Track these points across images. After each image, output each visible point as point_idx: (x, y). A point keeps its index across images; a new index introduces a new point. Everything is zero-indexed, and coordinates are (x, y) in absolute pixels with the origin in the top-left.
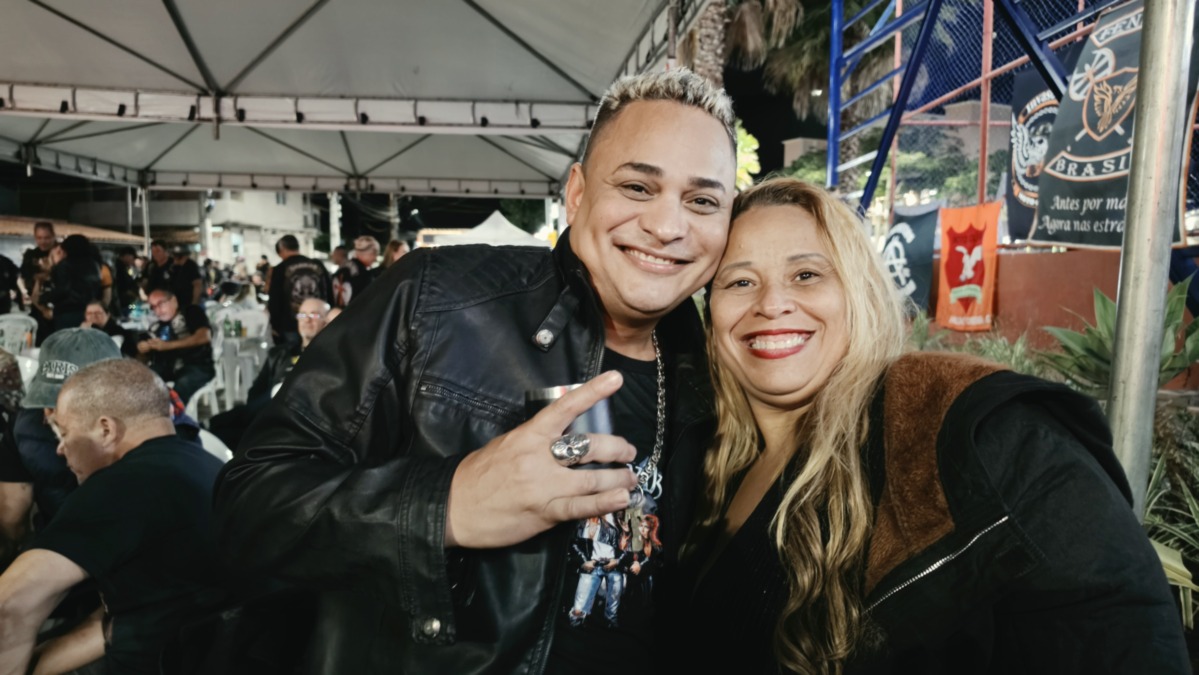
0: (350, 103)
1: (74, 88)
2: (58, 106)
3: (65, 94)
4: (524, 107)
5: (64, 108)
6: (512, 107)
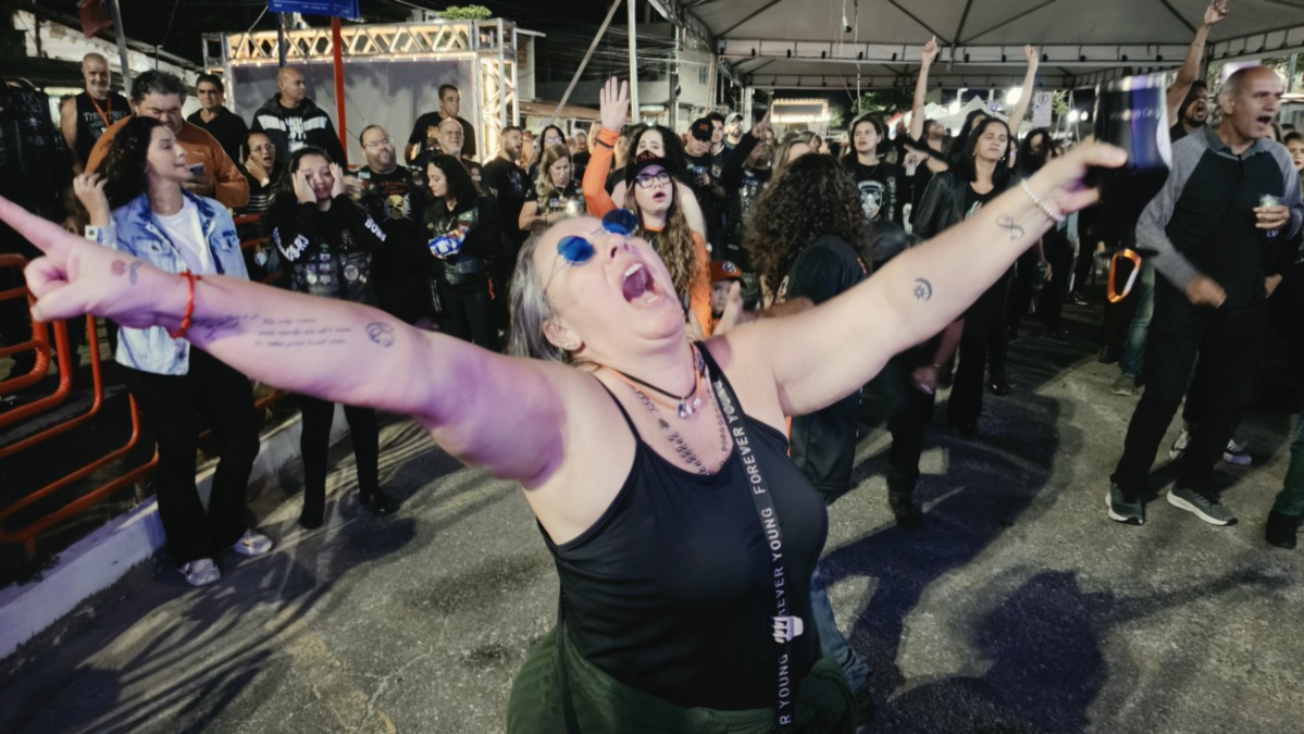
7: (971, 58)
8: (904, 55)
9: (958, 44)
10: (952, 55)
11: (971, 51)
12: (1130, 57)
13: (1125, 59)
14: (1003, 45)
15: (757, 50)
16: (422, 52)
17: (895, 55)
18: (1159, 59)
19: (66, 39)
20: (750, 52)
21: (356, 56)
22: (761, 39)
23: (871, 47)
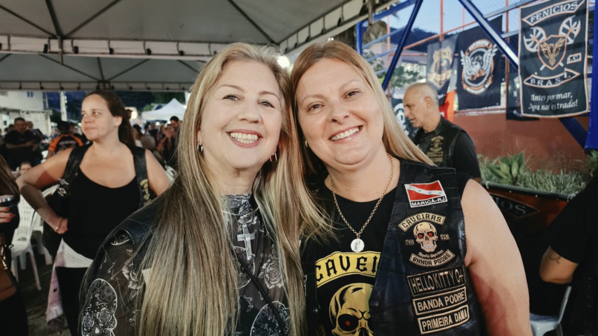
0: (141, 43)
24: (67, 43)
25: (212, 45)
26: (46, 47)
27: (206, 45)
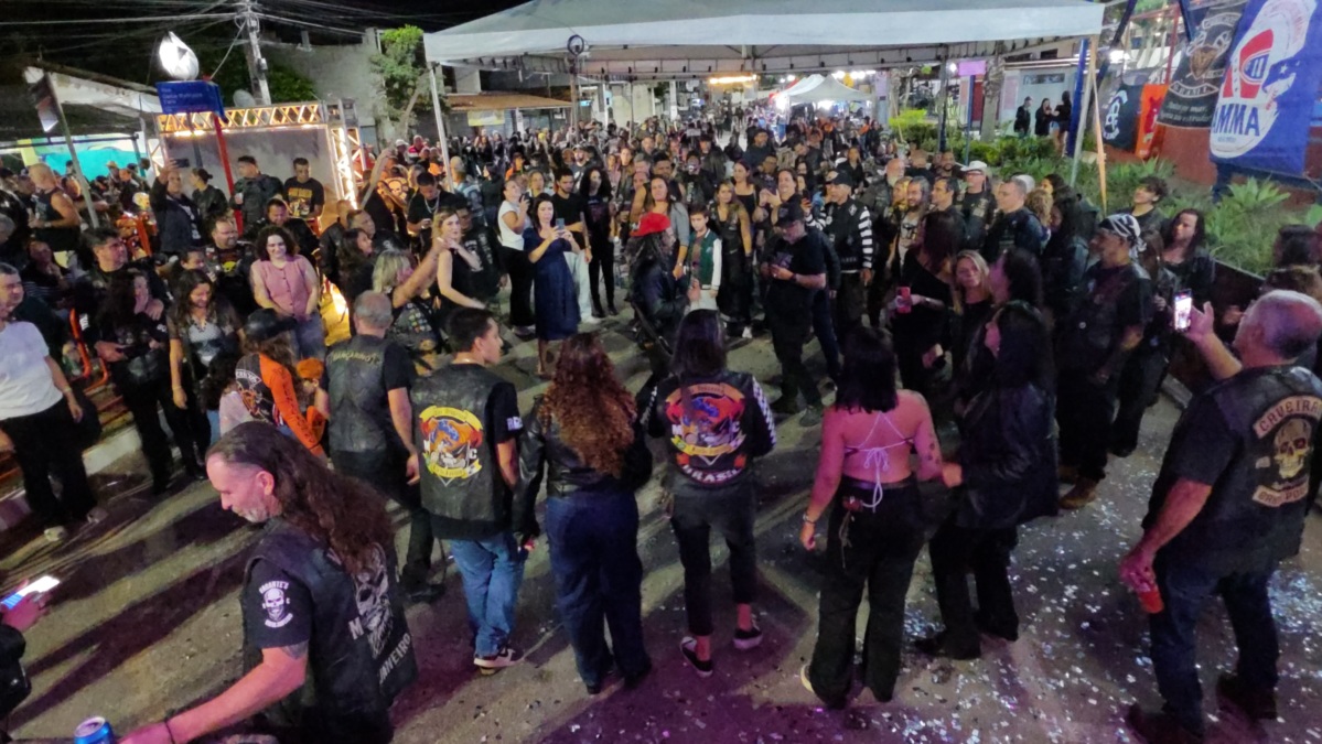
0: (816, 57)
1: (689, 59)
2: (681, 69)
3: (684, 63)
4: (904, 52)
5: (684, 70)
6: (897, 51)
7: (767, 67)
8: (717, 66)
9: (756, 57)
10: (753, 65)
11: (766, 61)
12: (886, 60)
13: (883, 61)
14: (790, 56)
15: (605, 69)
16: (292, 125)
17: (710, 68)
18: (909, 60)
19: (72, 85)
20: (600, 70)
21: (247, 128)
22: (609, 60)
23: (692, 62)
24: (758, 61)
25: (881, 53)
26: (742, 66)
27: (874, 54)
